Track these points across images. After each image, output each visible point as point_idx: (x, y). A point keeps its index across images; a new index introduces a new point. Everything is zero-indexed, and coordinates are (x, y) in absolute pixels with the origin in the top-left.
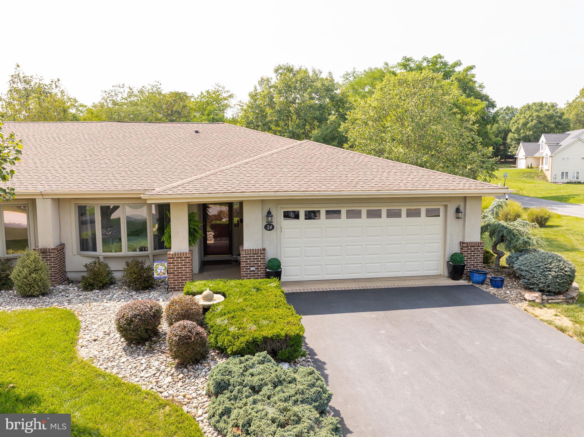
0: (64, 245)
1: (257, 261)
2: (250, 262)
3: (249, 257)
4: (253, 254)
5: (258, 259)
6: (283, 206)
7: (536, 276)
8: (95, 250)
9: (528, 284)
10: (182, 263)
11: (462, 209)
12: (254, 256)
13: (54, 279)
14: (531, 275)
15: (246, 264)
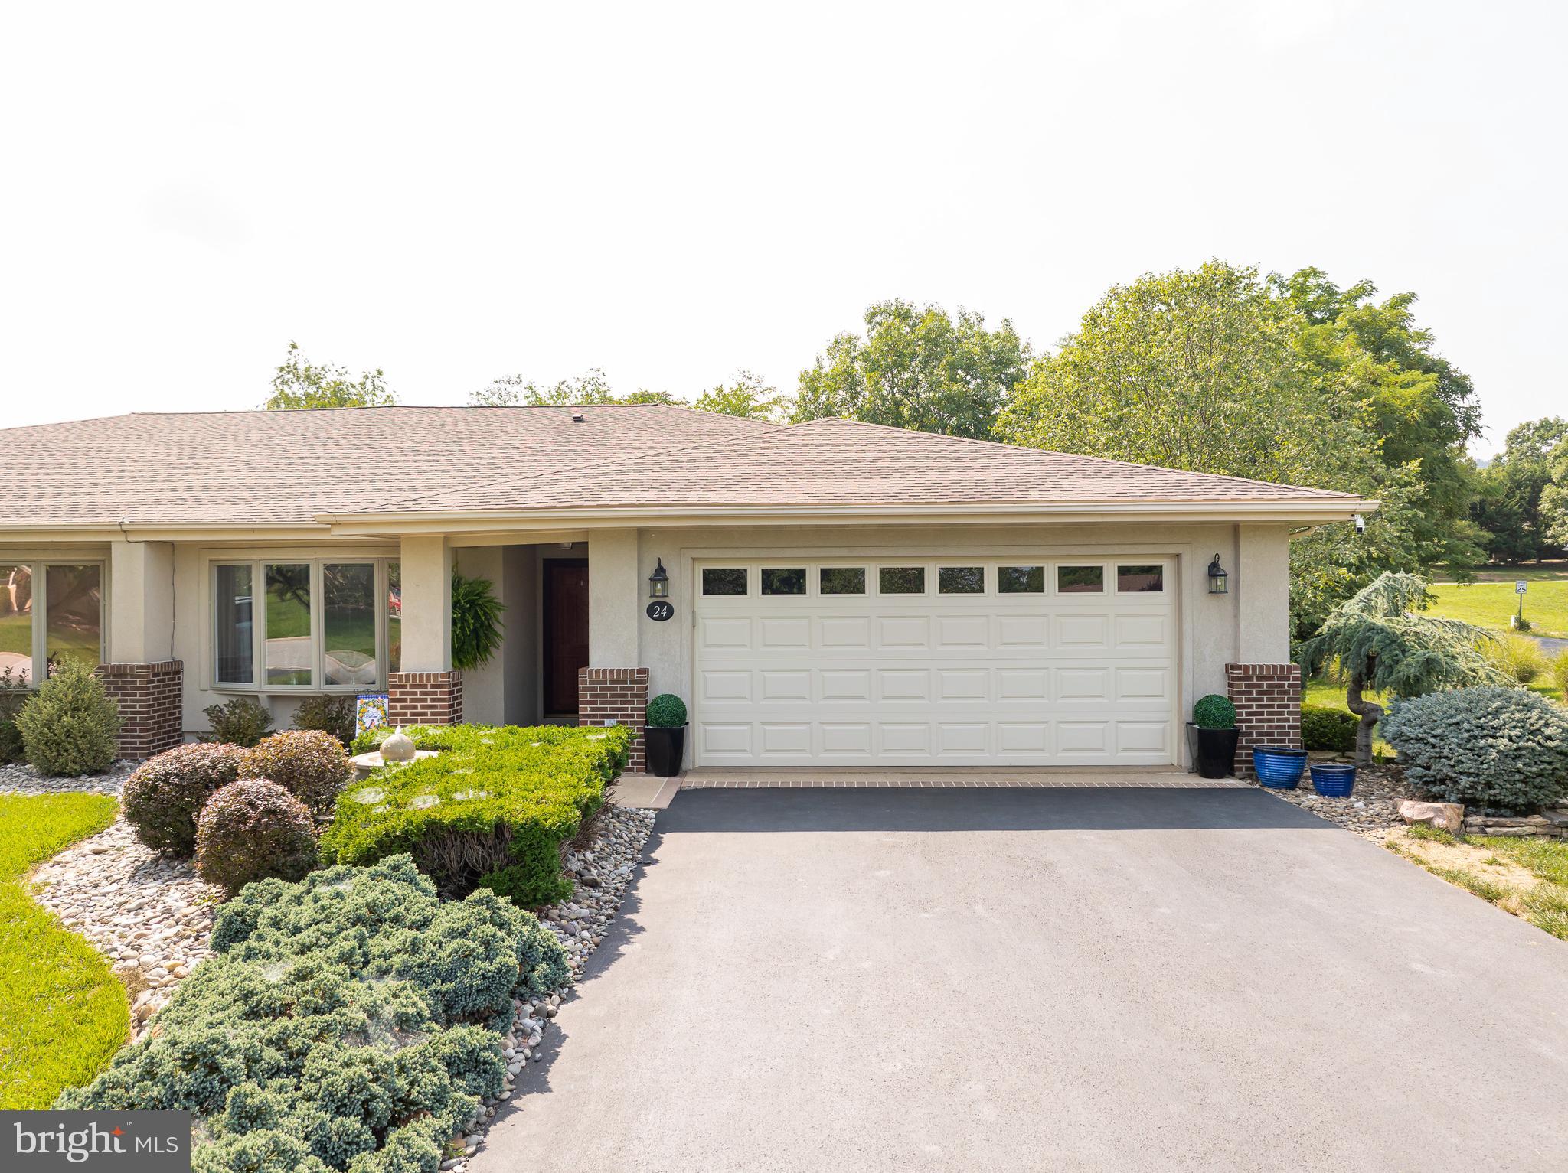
0: (180, 663)
1: (622, 703)
2: (602, 703)
3: (602, 689)
4: (612, 682)
5: (625, 696)
6: (697, 554)
8: (247, 677)
9: (1427, 783)
10: (425, 700)
11: (1225, 565)
12: (615, 689)
13: (141, 743)
15: (592, 709)
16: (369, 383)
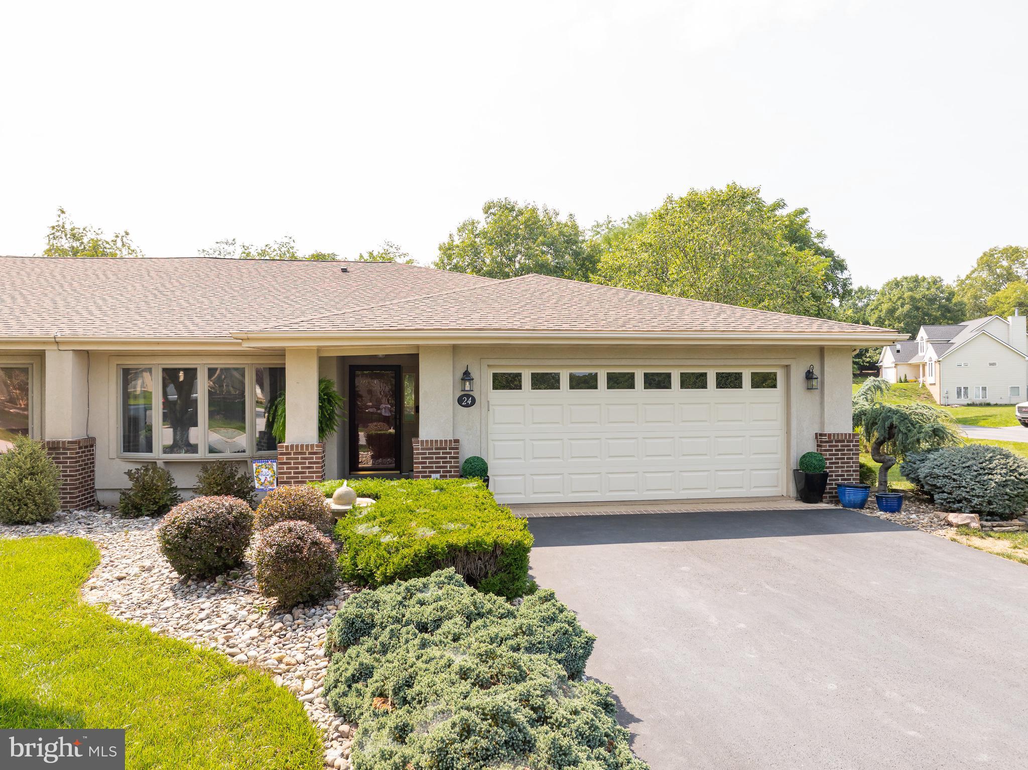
0: (94, 439)
1: (444, 462)
2: (430, 463)
3: (429, 453)
4: (436, 449)
5: (446, 458)
6: (491, 362)
7: (964, 484)
8: (149, 449)
9: (949, 502)
10: (305, 463)
11: (817, 372)
12: (439, 453)
13: (71, 498)
14: (954, 484)
15: (423, 467)
16: (119, 240)
